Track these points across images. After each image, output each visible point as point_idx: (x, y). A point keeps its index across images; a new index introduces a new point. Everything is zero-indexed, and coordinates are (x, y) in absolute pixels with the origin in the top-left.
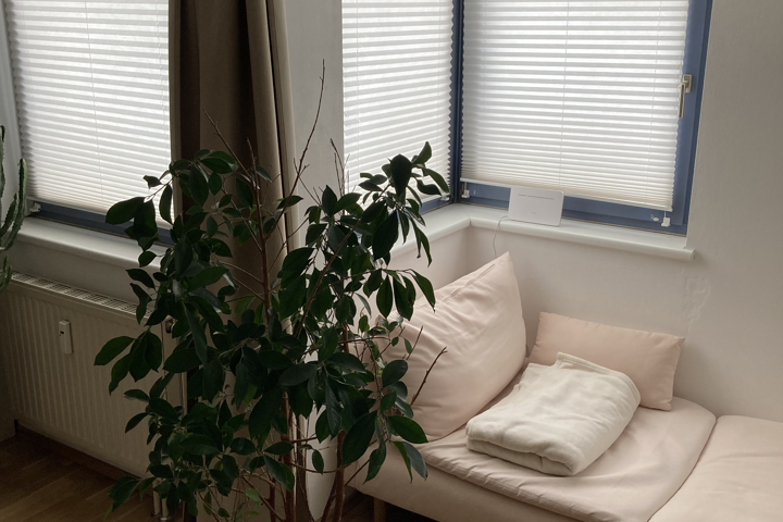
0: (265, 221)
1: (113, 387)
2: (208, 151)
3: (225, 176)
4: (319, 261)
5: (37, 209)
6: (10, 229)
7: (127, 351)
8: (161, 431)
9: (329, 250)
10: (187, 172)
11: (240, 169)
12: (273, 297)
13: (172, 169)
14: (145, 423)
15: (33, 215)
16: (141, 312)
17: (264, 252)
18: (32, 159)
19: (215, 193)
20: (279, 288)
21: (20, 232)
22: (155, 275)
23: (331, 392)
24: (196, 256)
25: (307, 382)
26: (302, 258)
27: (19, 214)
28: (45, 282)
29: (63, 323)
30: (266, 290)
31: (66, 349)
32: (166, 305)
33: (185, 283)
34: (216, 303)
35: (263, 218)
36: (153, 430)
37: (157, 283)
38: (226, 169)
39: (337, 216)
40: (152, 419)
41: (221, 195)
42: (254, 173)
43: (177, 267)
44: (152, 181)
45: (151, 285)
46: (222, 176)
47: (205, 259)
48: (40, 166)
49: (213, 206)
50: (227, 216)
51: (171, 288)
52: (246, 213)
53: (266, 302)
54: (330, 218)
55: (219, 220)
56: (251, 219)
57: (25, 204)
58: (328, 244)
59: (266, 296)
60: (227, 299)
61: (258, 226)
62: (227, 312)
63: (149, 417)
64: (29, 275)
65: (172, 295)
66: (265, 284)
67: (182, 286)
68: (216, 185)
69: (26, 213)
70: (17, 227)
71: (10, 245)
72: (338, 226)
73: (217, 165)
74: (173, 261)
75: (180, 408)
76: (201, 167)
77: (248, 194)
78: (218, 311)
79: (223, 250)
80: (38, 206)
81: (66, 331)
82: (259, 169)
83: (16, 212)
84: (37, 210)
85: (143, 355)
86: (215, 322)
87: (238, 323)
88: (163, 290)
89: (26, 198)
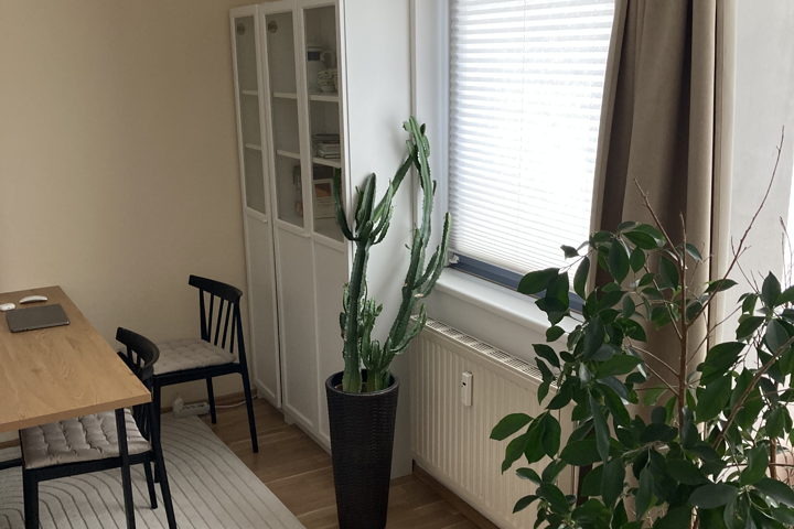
0: (689, 305)
1: (506, 466)
2: (633, 223)
3: (649, 252)
4: (749, 359)
5: (455, 260)
6: (430, 278)
7: (524, 430)
8: (550, 518)
9: (764, 348)
10: (608, 244)
11: (667, 245)
12: (689, 392)
13: (592, 241)
14: (533, 507)
15: (452, 266)
16: (543, 391)
17: (684, 341)
18: (457, 213)
19: (636, 270)
20: (698, 384)
21: (438, 281)
22: (561, 353)
23: (753, 524)
24: (608, 338)
25: (723, 508)
26: (729, 352)
27: (439, 263)
28: (454, 331)
29: (466, 375)
30: (682, 385)
31: (466, 401)
32: (571, 389)
33: (593, 367)
34: (625, 394)
35: (688, 301)
36: (541, 516)
37: (562, 362)
38: (651, 245)
39: (779, 310)
40: (541, 503)
41: (642, 273)
42: (683, 250)
43: (587, 348)
44: (570, 252)
45: (556, 363)
46: (645, 251)
47: (617, 342)
48: (464, 220)
49: (633, 284)
50: (645, 296)
51: (577, 370)
52: (668, 295)
53: (681, 398)
54: (768, 310)
55: (637, 300)
56: (674, 302)
57: (445, 255)
58: (764, 340)
59: (681, 391)
60: (636, 386)
61: (681, 311)
62: (633, 400)
63: (539, 500)
64: (442, 324)
65: (577, 378)
66: (681, 377)
67: (589, 369)
68: (638, 261)
69: (446, 264)
70: (436, 277)
71: (428, 293)
72: (778, 320)
73: (641, 239)
74: (582, 339)
75: (572, 497)
76: (622, 240)
77: (673, 274)
78: (626, 403)
79: (638, 334)
80: (457, 258)
81: (468, 382)
82: (689, 246)
83: (437, 263)
84: (455, 262)
85: (539, 437)
86: (621, 415)
87: (648, 422)
88: (568, 371)
89: (447, 249)
